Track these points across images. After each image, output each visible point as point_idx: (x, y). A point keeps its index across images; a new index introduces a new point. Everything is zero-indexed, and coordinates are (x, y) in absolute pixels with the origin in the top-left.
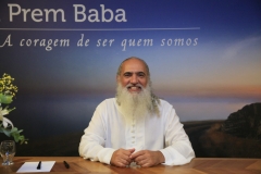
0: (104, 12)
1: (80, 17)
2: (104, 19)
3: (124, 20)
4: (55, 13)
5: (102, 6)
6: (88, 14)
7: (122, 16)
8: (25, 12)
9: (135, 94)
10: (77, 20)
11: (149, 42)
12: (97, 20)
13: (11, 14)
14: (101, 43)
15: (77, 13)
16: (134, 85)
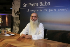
0: (45, 3)
1: (41, 5)
2: (45, 5)
3: (50, 5)
4: (36, 4)
5: (45, 2)
6: (42, 4)
7: (49, 4)
8: (31, 4)
9: (34, 22)
10: (40, 5)
11: (55, 10)
12: (44, 5)
13: (29, 5)
14: (45, 10)
15: (40, 4)
16: (34, 19)
